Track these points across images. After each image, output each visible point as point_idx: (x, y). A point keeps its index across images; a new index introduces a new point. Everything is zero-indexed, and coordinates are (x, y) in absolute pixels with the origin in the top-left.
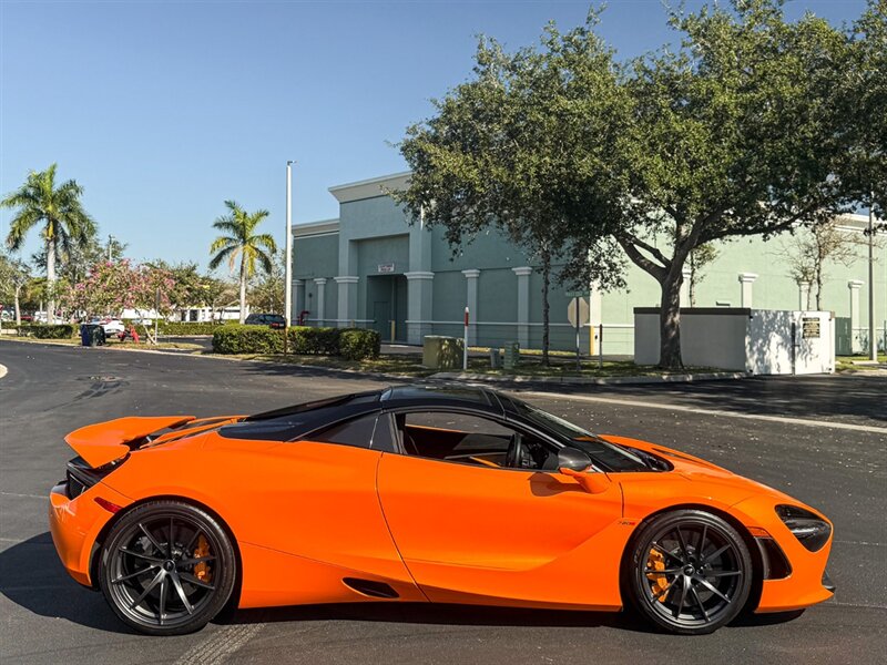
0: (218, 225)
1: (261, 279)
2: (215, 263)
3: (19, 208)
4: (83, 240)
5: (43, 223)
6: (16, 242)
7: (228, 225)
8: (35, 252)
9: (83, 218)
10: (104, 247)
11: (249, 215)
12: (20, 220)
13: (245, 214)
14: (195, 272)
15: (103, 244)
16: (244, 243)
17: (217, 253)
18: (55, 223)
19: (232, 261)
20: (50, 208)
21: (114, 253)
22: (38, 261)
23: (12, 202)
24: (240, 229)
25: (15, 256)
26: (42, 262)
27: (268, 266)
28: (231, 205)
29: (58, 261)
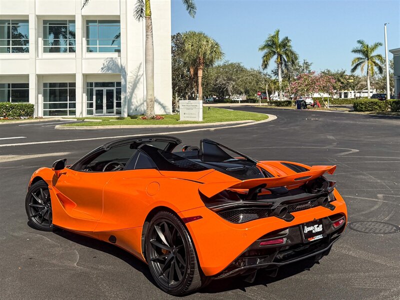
0: (355, 51)
1: (378, 76)
2: (354, 70)
3: (266, 51)
4: (293, 63)
5: (275, 57)
6: (265, 65)
7: (359, 51)
8: (272, 69)
9: (292, 53)
10: (302, 65)
11: (370, 46)
12: (267, 56)
13: (368, 46)
14: (345, 74)
15: (301, 64)
16: (368, 60)
17: (355, 65)
18: (281, 56)
19: (362, 69)
20: (279, 50)
21: (306, 67)
22: (274, 73)
23: (263, 48)
24: (365, 52)
25: (265, 72)
26: (276, 73)
27: (381, 69)
28: (359, 42)
29: (283, 72)
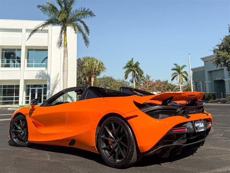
0: (173, 70)
1: (185, 83)
2: (173, 79)
3: (126, 69)
4: (141, 75)
5: (132, 72)
6: (126, 77)
7: (175, 69)
8: (130, 79)
9: (141, 70)
10: (145, 77)
11: (180, 67)
12: (127, 72)
13: (179, 66)
14: (168, 82)
15: (145, 76)
16: (180, 74)
17: (173, 77)
18: (134, 72)
19: (177, 79)
20: (133, 69)
21: (148, 78)
22: (131, 81)
23: (125, 68)
24: (178, 70)
25: (126, 81)
26: (132, 82)
27: (186, 79)
28: (175, 64)
29: (135, 81)
